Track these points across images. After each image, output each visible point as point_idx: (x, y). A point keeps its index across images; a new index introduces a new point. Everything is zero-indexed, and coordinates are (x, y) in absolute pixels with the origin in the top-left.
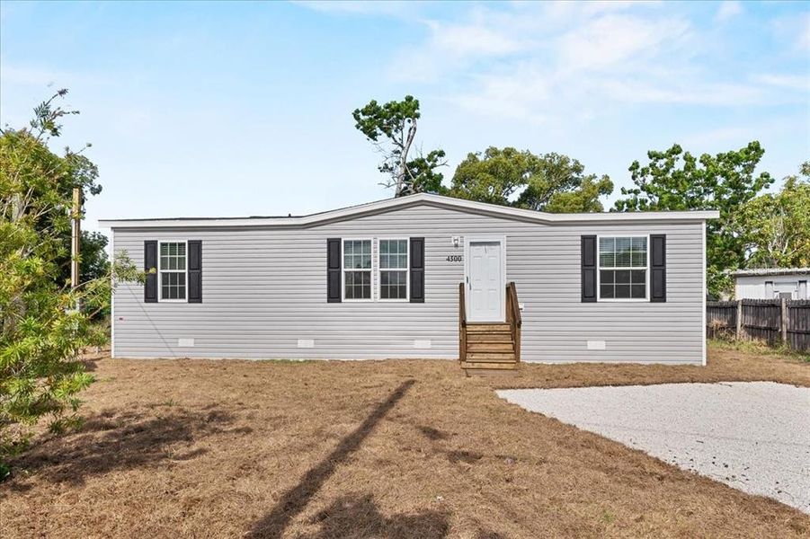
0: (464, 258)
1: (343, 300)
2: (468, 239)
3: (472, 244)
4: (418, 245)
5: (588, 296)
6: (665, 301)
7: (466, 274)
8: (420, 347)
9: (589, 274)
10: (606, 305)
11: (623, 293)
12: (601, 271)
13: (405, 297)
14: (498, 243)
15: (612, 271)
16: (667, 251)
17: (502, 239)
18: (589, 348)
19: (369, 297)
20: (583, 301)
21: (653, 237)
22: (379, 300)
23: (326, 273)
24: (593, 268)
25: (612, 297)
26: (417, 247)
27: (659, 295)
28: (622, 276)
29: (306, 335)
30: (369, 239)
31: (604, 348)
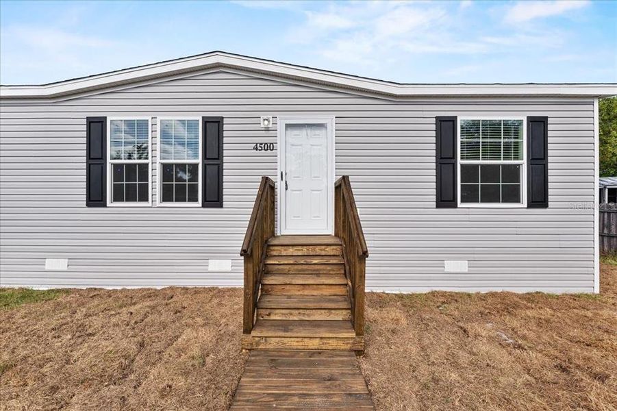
0: (277, 146)
1: (109, 204)
2: (283, 120)
3: (288, 126)
4: (213, 127)
5: (445, 199)
7: (281, 168)
8: (217, 270)
9: (447, 169)
10: (469, 212)
11: (490, 196)
12: (462, 165)
13: (196, 200)
14: (324, 126)
15: (477, 166)
16: (550, 140)
17: (329, 120)
18: (446, 270)
19: (146, 200)
20: (438, 206)
21: (531, 120)
22: (158, 203)
23: (84, 166)
24: (452, 161)
25: (477, 201)
27: (539, 199)
28: (491, 172)
29: (57, 253)
30: (145, 118)
31: (466, 271)
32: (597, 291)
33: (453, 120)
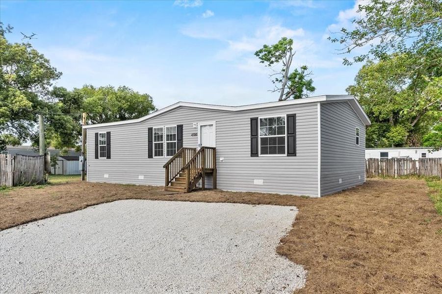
0: (198, 134)
1: (153, 157)
2: (199, 124)
3: (201, 126)
4: (180, 128)
5: (254, 154)
6: (296, 156)
7: (199, 143)
9: (254, 140)
10: (263, 158)
11: (273, 151)
12: (261, 138)
14: (212, 125)
15: (267, 138)
16: (297, 124)
17: (214, 123)
18: (255, 184)
19: (162, 155)
20: (251, 156)
21: (288, 116)
22: (166, 156)
23: (147, 144)
24: (256, 137)
25: (267, 154)
26: (180, 129)
27: (292, 153)
29: (141, 173)
30: (162, 127)
31: (262, 184)
32: (319, 196)
33: (256, 119)
